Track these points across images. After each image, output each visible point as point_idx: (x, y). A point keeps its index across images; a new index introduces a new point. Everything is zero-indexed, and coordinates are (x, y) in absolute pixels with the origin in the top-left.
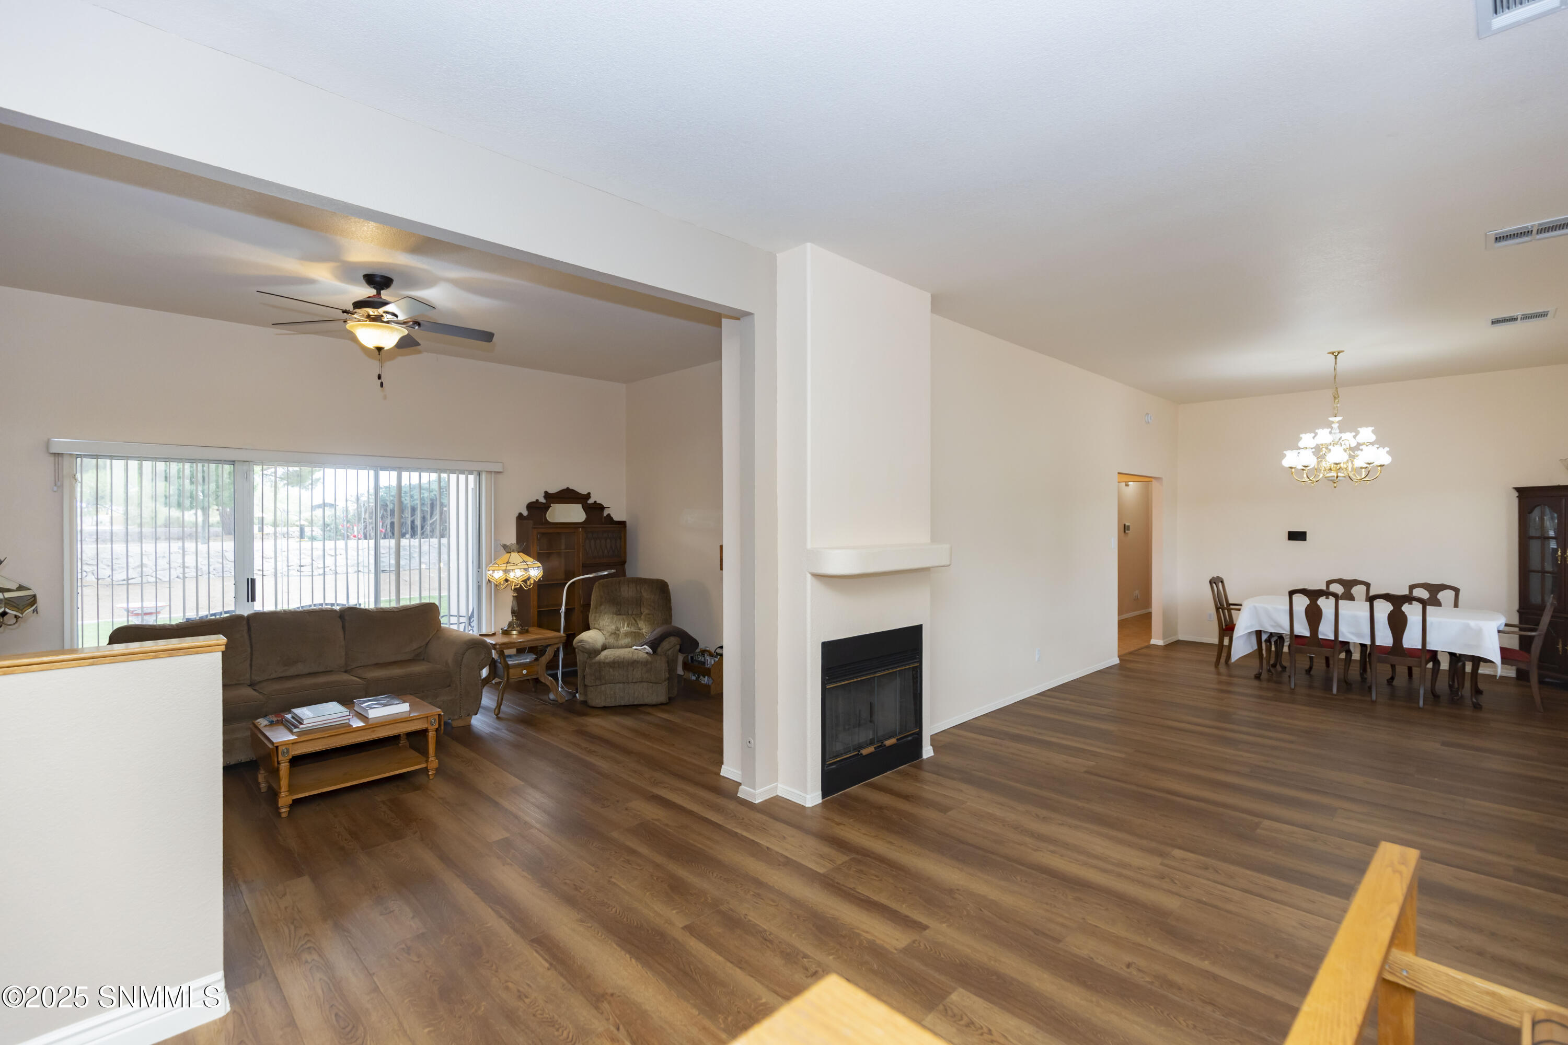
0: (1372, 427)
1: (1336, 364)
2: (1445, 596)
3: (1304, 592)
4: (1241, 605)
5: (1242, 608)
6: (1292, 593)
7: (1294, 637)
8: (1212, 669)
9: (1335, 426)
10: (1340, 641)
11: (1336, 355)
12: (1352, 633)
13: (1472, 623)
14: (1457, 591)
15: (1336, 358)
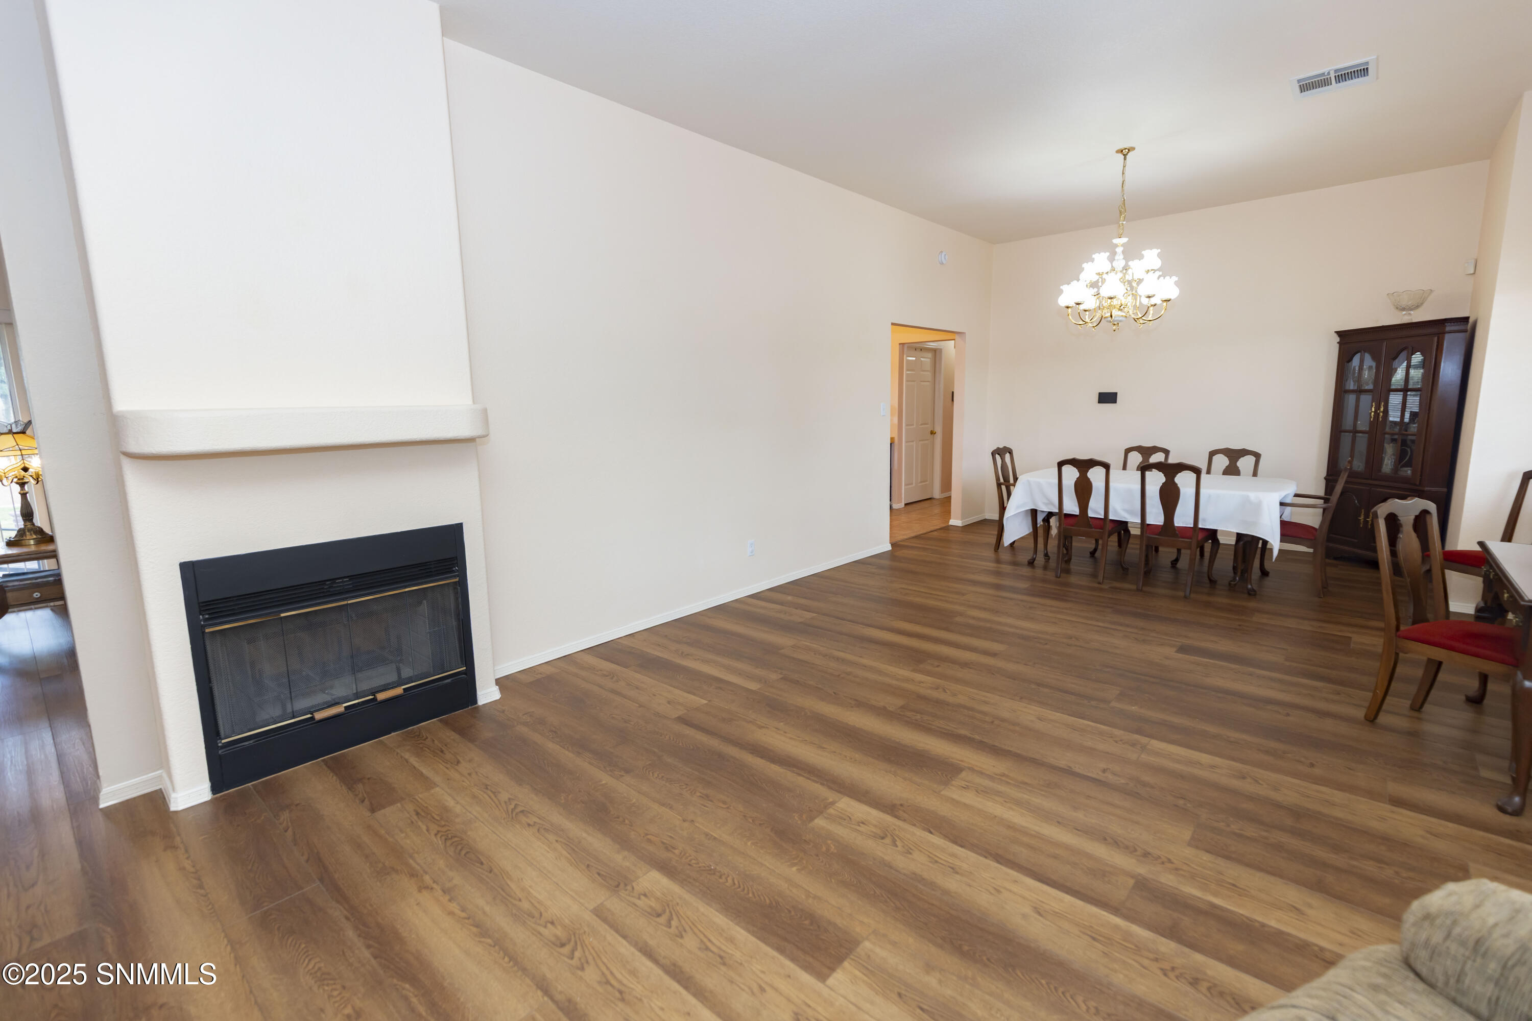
0: (1158, 249)
1: (1124, 167)
2: (1246, 463)
3: (1073, 462)
6: (1061, 464)
7: (1063, 517)
9: (1120, 249)
10: (1111, 520)
11: (1125, 152)
13: (1253, 495)
14: (1257, 456)
15: (1125, 159)
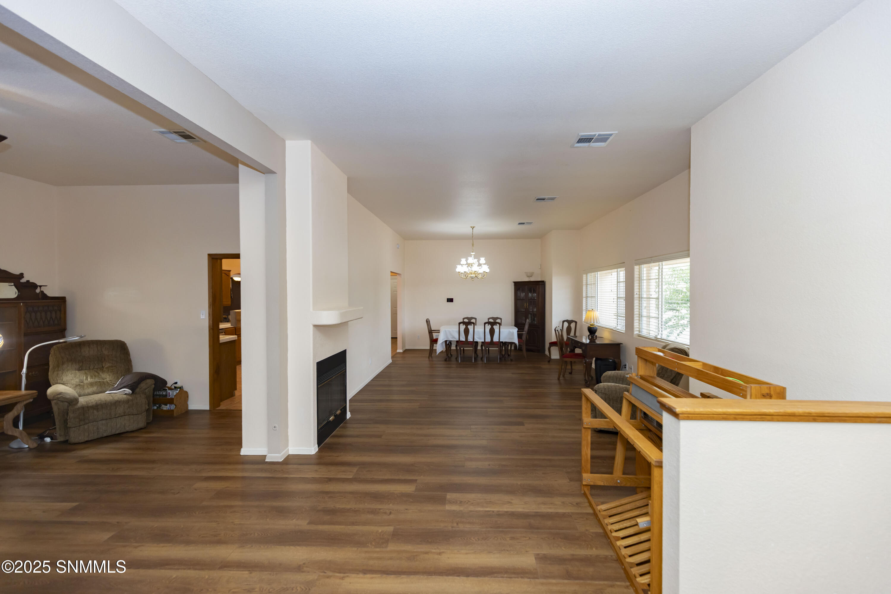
0: (484, 257)
1: (473, 231)
4: (439, 330)
5: (440, 331)
6: (460, 324)
7: (459, 342)
8: (427, 359)
9: (473, 256)
10: (475, 342)
11: (473, 228)
12: (478, 338)
13: (511, 330)
14: (501, 319)
15: (473, 229)
